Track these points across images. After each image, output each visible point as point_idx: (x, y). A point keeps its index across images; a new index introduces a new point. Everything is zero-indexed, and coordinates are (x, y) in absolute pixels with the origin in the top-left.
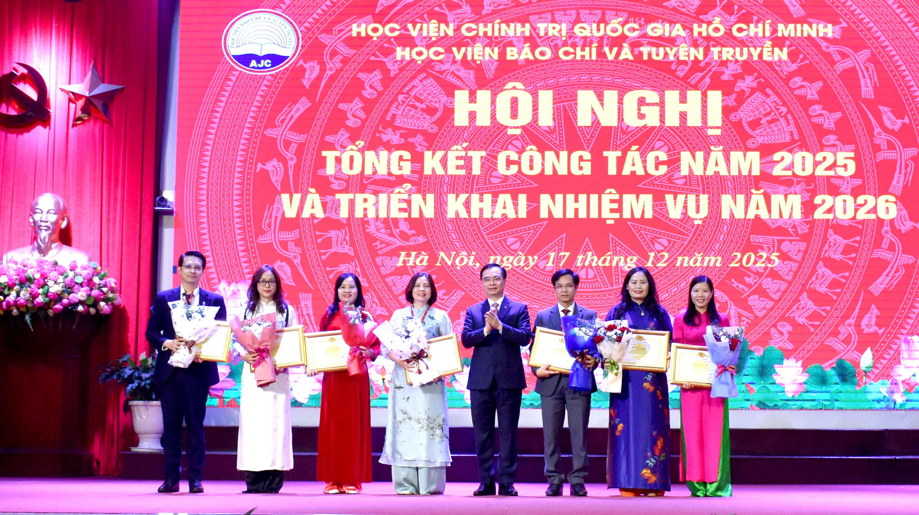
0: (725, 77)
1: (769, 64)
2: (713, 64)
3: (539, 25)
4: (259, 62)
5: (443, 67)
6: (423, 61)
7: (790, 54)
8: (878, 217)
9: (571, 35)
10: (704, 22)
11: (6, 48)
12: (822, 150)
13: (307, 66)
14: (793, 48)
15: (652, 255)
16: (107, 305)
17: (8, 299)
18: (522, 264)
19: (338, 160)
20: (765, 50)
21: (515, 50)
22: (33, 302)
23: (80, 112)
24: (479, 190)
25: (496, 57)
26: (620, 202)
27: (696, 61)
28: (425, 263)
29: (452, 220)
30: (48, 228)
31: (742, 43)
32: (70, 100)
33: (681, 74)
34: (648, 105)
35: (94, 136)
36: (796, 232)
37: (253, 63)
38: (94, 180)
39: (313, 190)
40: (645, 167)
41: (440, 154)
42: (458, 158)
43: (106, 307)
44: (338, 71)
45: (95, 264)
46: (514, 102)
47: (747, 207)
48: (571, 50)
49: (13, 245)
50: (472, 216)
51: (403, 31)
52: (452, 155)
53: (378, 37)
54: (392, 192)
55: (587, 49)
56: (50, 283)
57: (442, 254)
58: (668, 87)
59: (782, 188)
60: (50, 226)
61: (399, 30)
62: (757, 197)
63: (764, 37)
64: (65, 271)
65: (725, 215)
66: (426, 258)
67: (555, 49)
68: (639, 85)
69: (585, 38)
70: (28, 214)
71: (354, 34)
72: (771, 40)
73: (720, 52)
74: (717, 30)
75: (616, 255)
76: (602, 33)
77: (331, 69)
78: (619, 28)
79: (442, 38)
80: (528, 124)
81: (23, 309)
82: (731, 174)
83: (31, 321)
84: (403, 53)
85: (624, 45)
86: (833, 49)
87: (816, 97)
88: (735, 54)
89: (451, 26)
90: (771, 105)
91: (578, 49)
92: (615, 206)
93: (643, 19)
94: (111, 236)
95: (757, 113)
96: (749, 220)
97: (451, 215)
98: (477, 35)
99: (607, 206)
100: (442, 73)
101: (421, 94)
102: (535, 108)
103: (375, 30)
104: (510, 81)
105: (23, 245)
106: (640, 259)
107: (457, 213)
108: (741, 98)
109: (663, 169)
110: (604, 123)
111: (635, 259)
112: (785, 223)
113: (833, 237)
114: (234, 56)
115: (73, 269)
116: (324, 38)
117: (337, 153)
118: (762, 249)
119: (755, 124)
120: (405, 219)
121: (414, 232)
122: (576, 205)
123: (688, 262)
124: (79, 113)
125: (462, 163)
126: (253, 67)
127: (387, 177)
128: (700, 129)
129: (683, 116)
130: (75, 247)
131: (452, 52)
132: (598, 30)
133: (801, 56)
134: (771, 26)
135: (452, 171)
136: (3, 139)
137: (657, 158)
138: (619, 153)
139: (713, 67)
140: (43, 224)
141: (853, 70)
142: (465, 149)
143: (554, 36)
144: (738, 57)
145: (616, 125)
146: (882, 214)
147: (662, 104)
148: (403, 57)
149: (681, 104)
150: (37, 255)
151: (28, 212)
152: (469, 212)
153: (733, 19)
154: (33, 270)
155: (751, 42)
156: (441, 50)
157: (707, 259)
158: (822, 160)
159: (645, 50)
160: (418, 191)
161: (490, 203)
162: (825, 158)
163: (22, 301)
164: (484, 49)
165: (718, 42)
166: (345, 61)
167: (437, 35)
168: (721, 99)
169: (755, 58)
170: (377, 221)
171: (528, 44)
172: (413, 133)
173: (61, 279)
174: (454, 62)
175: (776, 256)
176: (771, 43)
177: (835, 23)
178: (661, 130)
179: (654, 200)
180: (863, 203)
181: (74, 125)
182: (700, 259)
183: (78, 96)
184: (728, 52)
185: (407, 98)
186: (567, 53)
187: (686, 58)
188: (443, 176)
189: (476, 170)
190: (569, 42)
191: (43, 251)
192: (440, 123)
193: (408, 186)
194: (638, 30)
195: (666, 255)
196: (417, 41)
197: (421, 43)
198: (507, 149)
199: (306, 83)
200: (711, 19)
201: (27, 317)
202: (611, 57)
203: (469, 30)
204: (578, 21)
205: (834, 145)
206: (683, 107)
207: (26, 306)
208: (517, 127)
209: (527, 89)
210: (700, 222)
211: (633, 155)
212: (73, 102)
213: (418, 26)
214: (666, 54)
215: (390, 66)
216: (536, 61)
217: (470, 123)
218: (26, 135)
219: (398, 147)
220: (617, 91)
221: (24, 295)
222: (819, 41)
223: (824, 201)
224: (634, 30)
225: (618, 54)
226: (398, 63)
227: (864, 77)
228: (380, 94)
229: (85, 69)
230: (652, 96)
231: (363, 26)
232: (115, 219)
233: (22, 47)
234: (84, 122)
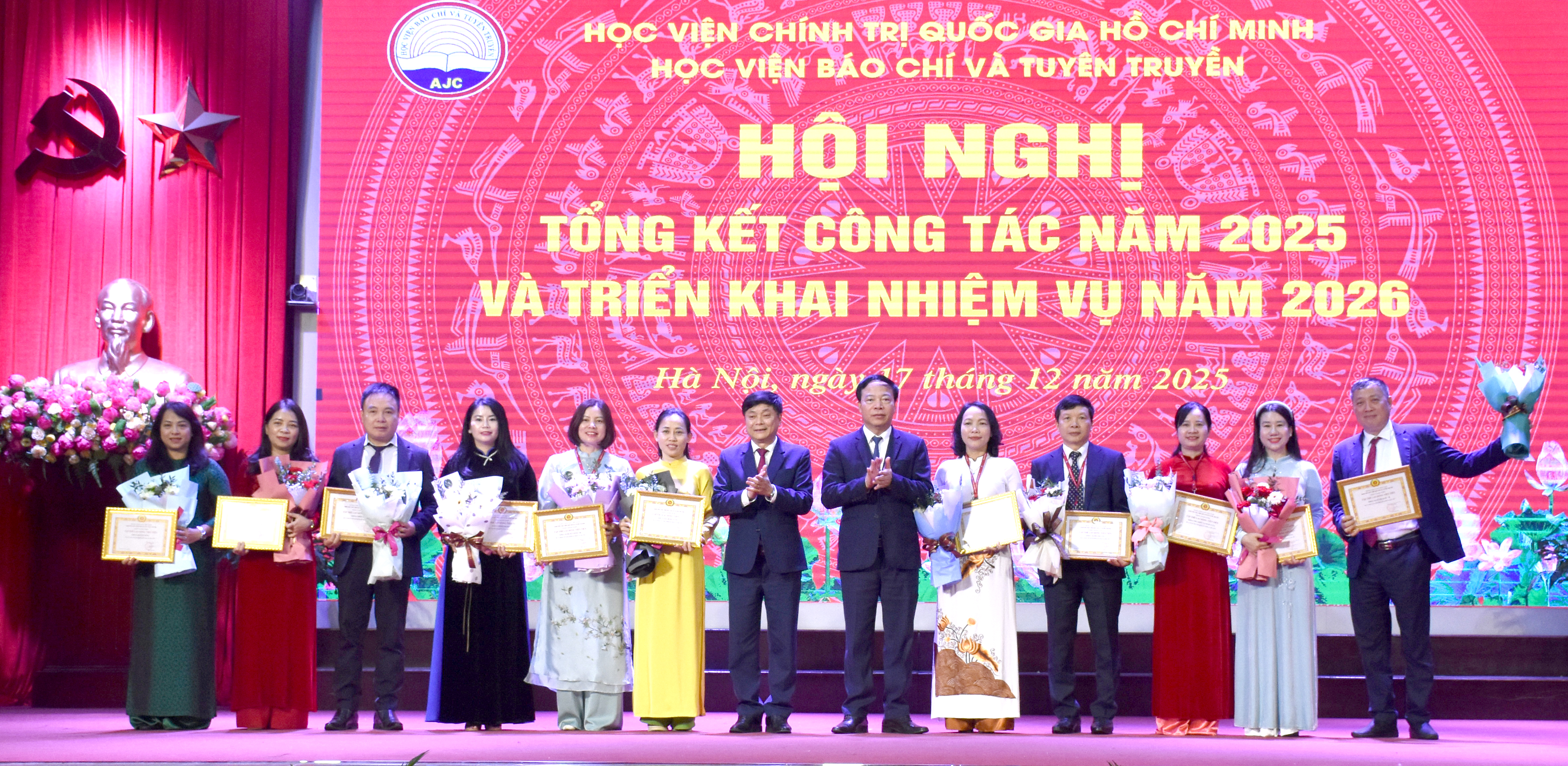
0: (1149, 103)
1: (1215, 81)
2: (1131, 82)
3: (866, 25)
4: (443, 81)
5: (723, 89)
6: (692, 80)
7: (1247, 67)
8: (1380, 314)
9: (914, 39)
10: (1115, 18)
11: (54, 55)
12: (1295, 213)
13: (517, 87)
14: (1253, 56)
15: (1036, 371)
16: (216, 447)
17: (62, 438)
18: (841, 386)
19: (565, 229)
20: (1210, 61)
21: (831, 62)
22: (101, 444)
23: (172, 155)
24: (778, 275)
25: (801, 73)
26: (988, 291)
27: (1105, 78)
28: (695, 385)
29: (737, 322)
30: (124, 332)
31: (1175, 51)
32: (155, 138)
33: (1081, 98)
34: (1031, 145)
35: (192, 191)
36: (1255, 337)
37: (436, 83)
38: (195, 259)
39: (527, 275)
40: (1026, 239)
41: (717, 220)
42: (744, 226)
43: (214, 451)
44: (565, 95)
45: (197, 386)
46: (830, 140)
47: (1180, 300)
48: (915, 63)
49: (70, 357)
50: (767, 315)
51: (661, 35)
52: (736, 222)
53: (623, 43)
54: (646, 279)
55: (939, 61)
56: (128, 415)
57: (721, 371)
58: (1061, 119)
59: (1234, 270)
60: (127, 328)
61: (656, 33)
62: (1196, 285)
63: (1208, 40)
64: (150, 397)
65: (1147, 312)
66: (698, 377)
67: (891, 61)
68: (1017, 116)
69: (936, 44)
70: (92, 309)
71: (588, 39)
72: (1218, 46)
73: (1141, 65)
74: (1136, 30)
75: (983, 373)
76: (961, 37)
77: (553, 92)
78: (988, 28)
79: (722, 44)
80: (850, 176)
81: (86, 454)
82: (1157, 250)
83: (99, 472)
84: (662, 68)
85: (995, 54)
86: (1313, 58)
87: (1287, 131)
88: (1163, 66)
89: (734, 26)
90: (1218, 144)
91: (926, 61)
92: (982, 298)
93: (1024, 15)
94: (221, 345)
95: (1195, 156)
96: (1184, 318)
97: (734, 312)
98: (773, 40)
99: (968, 298)
100: (721, 97)
101: (690, 130)
102: (861, 152)
103: (619, 32)
104: (823, 110)
105: (86, 358)
106: (1018, 379)
107: (744, 311)
108: (1173, 134)
109: (1054, 243)
110: (965, 172)
111: (1010, 378)
112: (1239, 324)
113: (1310, 343)
114: (406, 72)
115: (162, 394)
116: (543, 45)
117: (563, 220)
118: (1203, 362)
119: (1193, 174)
120: (667, 319)
121: (679, 338)
122: (923, 298)
123: (1091, 383)
124: (170, 157)
125: (750, 233)
126: (436, 89)
127: (638, 256)
128: (1109, 182)
129: (1084, 163)
130: (166, 361)
131: (735, 67)
132: (956, 31)
133: (1265, 69)
134: (1218, 23)
135: (736, 245)
136: (53, 194)
137: (1044, 226)
138: (987, 219)
139: (1130, 87)
140: (116, 325)
141: (1346, 89)
142: (756, 213)
143: (889, 41)
144: (1168, 71)
145: (983, 176)
146: (1386, 309)
147: (1052, 145)
148: (662, 73)
149: (1082, 145)
150: (106, 372)
151: (93, 306)
152: (761, 309)
153: (1161, 13)
154: (100, 395)
155: (1189, 49)
156: (720, 63)
157: (1119, 378)
158: (1295, 227)
159: (1027, 62)
160: (686, 276)
161: (793, 295)
162: (1299, 225)
163: (84, 442)
164: (783, 61)
165: (1139, 50)
166: (575, 80)
167: (712, 39)
168: (1141, 136)
169: (1195, 73)
170: (623, 322)
171: (851, 54)
172: (678, 189)
173: (144, 409)
174: (739, 80)
175: (1224, 373)
176: (1218, 50)
177: (1318, 18)
178: (1051, 183)
179: (1040, 288)
180: (1357, 292)
181: (162, 176)
182: (1108, 378)
183: (167, 132)
184: (1153, 64)
185: (667, 136)
186: (908, 68)
187: (1089, 75)
188: (722, 253)
189: (773, 245)
190: (913, 51)
191: (117, 367)
192: (717, 174)
193: (670, 269)
194: (1016, 31)
195: (1058, 372)
196: (682, 50)
197: (688, 53)
198: (818, 213)
199: (516, 112)
200: (1127, 14)
201: (93, 467)
202: (975, 73)
203: (761, 32)
204: (926, 17)
205: (1314, 205)
206: (1084, 149)
207: (90, 449)
208: (834, 180)
209: (850, 122)
210: (1108, 323)
211: (1009, 221)
212: (160, 141)
213: (685, 26)
214: (1059, 68)
215: (641, 86)
216: (862, 79)
217: (762, 174)
218: (87, 189)
219: (655, 211)
220: (984, 126)
221: (87, 433)
222: (1294, 46)
223: (1297, 290)
224: (1011, 31)
225: (987, 67)
226: (655, 83)
227: (1362, 101)
228: (627, 129)
229: (178, 89)
230: (1036, 132)
231: (601, 26)
232: (227, 319)
233: (79, 55)
234: (178, 170)
